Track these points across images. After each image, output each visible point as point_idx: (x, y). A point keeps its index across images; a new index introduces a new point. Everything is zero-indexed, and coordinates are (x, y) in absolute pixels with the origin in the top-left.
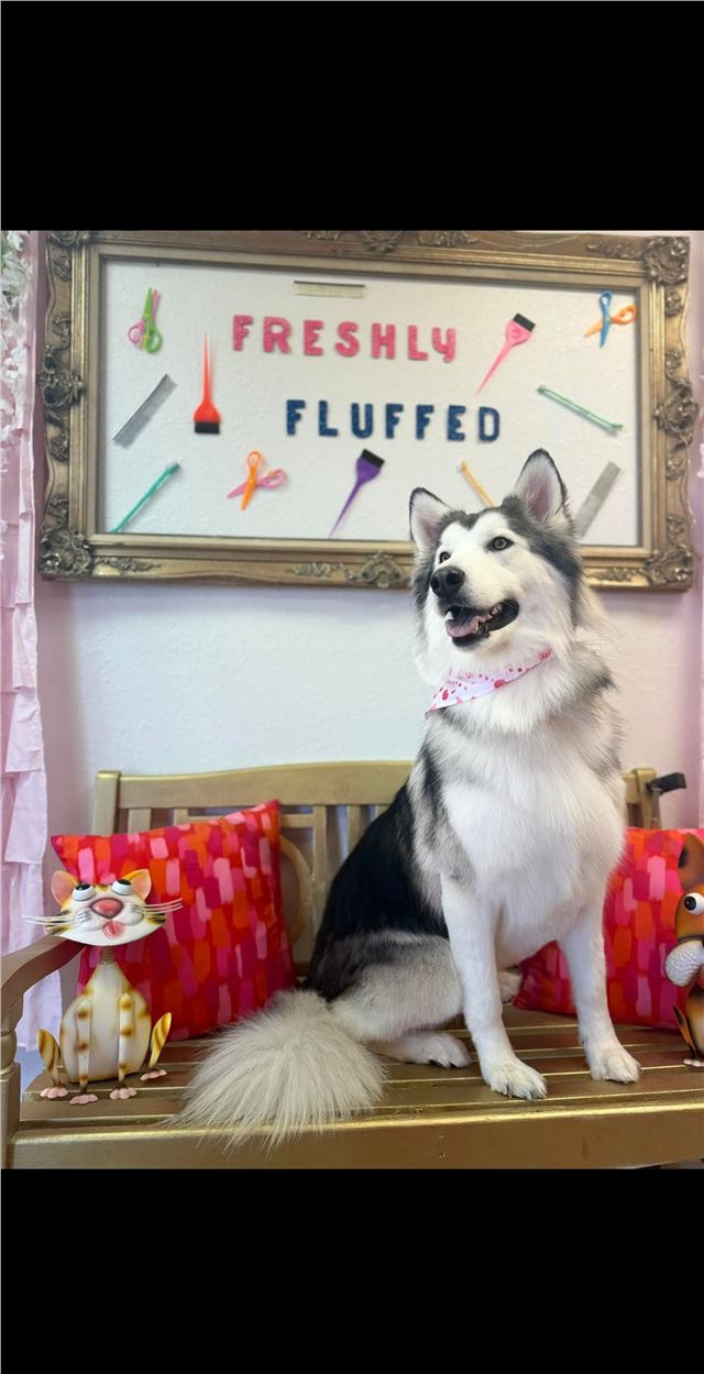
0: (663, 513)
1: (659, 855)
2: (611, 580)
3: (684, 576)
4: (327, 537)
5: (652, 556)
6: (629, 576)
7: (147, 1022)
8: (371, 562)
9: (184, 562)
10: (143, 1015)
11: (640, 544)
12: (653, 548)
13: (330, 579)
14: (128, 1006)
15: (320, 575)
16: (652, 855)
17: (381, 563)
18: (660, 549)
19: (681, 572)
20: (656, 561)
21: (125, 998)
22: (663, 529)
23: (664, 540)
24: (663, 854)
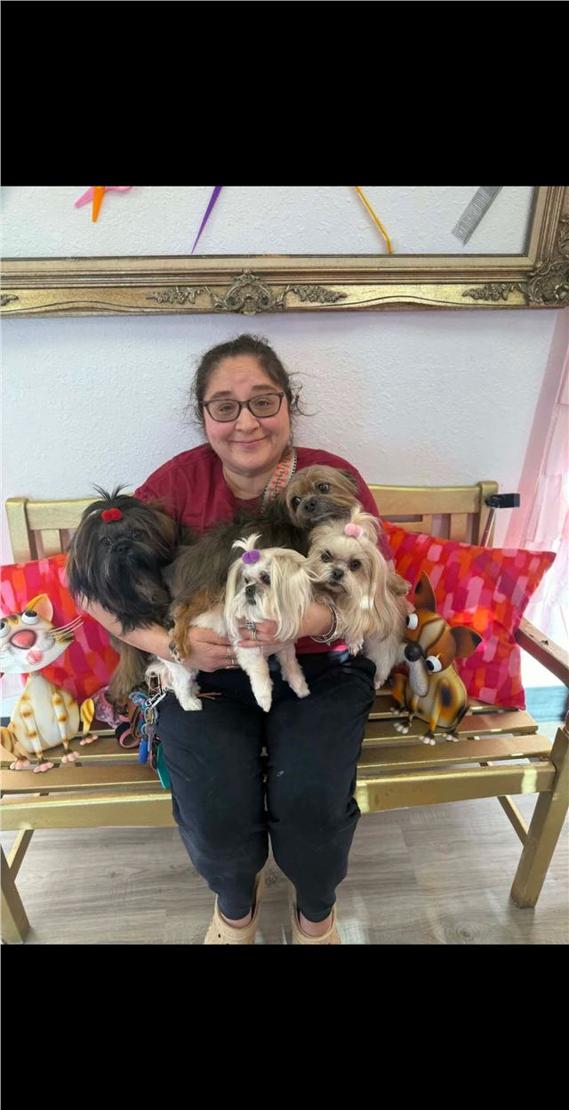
0: (556, 214)
1: (480, 576)
2: (486, 299)
3: (563, 294)
4: (189, 253)
5: (535, 269)
6: (505, 294)
7: (75, 707)
8: (237, 284)
9: (42, 291)
10: (71, 704)
11: (525, 254)
12: (538, 258)
13: (194, 306)
14: (59, 702)
15: (183, 303)
16: (473, 576)
17: (248, 285)
18: (544, 261)
19: (562, 289)
20: (537, 275)
21: (56, 697)
22: (553, 234)
23: (551, 248)
24: (484, 574)
